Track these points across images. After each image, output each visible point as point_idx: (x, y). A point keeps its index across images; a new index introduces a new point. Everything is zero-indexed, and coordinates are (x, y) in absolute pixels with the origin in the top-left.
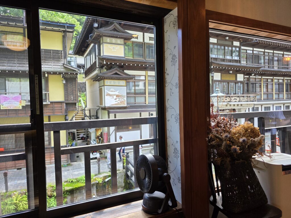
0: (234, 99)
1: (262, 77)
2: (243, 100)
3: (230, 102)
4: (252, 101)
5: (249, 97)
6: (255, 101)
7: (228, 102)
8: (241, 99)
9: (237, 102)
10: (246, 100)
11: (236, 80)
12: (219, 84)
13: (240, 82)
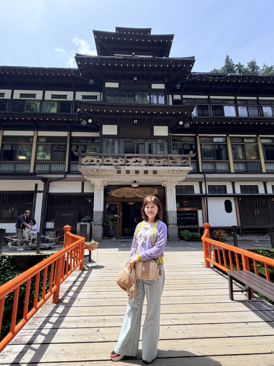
4: (179, 166)
5: (171, 159)
6: (188, 166)
7: (121, 165)
8: (152, 161)
9: (141, 166)
10: (164, 163)
11: (151, 135)
12: (113, 142)
13: (160, 139)
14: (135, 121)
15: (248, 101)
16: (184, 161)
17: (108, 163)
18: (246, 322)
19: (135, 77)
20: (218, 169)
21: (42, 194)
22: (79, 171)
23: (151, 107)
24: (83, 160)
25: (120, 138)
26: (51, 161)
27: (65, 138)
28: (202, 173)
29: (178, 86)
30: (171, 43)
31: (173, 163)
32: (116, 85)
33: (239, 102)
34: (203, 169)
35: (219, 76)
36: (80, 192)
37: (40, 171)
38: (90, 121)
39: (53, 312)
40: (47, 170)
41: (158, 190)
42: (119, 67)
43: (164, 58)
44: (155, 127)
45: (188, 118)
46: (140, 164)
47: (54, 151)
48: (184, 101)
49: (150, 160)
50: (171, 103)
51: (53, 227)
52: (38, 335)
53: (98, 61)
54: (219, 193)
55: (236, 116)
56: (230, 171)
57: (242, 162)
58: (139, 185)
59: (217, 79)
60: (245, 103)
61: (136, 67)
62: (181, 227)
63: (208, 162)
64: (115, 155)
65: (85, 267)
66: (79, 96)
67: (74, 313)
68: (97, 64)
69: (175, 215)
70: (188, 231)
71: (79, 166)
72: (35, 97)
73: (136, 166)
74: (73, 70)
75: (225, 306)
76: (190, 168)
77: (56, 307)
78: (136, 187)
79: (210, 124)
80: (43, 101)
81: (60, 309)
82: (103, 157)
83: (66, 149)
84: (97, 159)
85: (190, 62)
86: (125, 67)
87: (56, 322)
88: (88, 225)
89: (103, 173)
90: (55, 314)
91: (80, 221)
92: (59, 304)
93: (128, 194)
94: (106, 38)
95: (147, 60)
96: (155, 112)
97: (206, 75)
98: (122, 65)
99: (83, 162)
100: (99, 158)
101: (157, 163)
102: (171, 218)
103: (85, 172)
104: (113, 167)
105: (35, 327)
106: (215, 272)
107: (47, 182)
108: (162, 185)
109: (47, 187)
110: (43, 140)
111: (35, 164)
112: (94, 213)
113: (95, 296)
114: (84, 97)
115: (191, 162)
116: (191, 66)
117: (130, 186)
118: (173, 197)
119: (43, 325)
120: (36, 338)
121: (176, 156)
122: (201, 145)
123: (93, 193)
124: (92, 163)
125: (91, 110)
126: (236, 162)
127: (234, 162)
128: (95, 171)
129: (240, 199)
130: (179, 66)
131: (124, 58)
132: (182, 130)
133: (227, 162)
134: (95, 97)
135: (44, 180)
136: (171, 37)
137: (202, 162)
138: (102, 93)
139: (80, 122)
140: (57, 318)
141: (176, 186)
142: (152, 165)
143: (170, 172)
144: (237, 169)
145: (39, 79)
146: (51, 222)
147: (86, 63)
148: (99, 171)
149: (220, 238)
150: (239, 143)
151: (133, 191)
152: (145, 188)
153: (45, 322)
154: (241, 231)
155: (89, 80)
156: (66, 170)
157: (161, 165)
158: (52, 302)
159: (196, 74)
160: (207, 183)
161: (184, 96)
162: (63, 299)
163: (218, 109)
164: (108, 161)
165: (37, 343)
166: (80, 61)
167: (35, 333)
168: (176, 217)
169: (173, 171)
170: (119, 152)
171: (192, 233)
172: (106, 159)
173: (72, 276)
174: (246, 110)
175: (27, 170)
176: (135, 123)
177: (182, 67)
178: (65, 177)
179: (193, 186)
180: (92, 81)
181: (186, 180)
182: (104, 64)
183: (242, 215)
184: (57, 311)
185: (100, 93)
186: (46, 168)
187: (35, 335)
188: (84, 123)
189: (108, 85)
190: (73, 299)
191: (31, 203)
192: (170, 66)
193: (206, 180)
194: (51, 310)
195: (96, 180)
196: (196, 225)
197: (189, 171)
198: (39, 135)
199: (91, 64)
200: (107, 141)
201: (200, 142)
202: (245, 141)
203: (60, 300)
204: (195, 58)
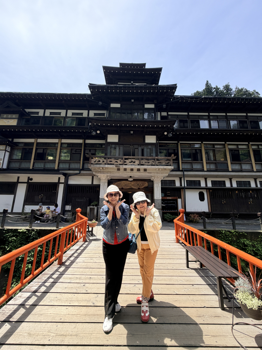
0: (130, 162)
1: (202, 143)
2: (147, 164)
3: (122, 164)
4: (163, 165)
5: (158, 160)
6: (170, 165)
7: (120, 164)
8: (143, 162)
9: (135, 165)
10: (152, 163)
11: (143, 142)
12: (115, 147)
13: (150, 145)
14: (132, 132)
15: (218, 116)
16: (168, 162)
17: (111, 163)
18: (193, 285)
19: (133, 99)
20: (194, 168)
21: (63, 185)
22: (89, 168)
23: (144, 121)
24: (93, 161)
25: (120, 145)
26: (70, 161)
27: (80, 144)
28: (182, 171)
29: (164, 106)
30: (160, 74)
31: (159, 164)
32: (118, 105)
33: (211, 117)
34: (183, 168)
35: (196, 98)
36: (91, 183)
37: (62, 168)
38: (98, 132)
39: (57, 271)
40: (67, 167)
41: (148, 183)
42: (120, 92)
43: (153, 85)
44: (146, 136)
45: (171, 129)
46: (134, 164)
47: (73, 153)
48: (169, 117)
49: (142, 161)
50: (159, 119)
51: (70, 209)
52: (42, 286)
53: (105, 88)
54: (194, 186)
55: (209, 128)
56: (204, 170)
57: (213, 163)
58: (134, 179)
59: (194, 100)
60: (216, 118)
61: (133, 92)
62: (165, 211)
63: (187, 162)
64: (116, 157)
65: (87, 239)
66: (92, 113)
67: (71, 272)
68: (105, 91)
69: (160, 202)
70: (169, 215)
71: (89, 165)
72: (60, 115)
73: (131, 165)
74: (87, 95)
75: (181, 272)
76: (172, 167)
77: (60, 267)
78: (132, 181)
79: (188, 134)
80: (66, 117)
81: (62, 269)
82: (107, 158)
83: (81, 152)
84: (103, 160)
85: (173, 88)
86: (124, 92)
87: (56, 278)
88: (96, 208)
89: (107, 170)
90: (57, 272)
91: (89, 205)
92: (61, 266)
93: (125, 186)
94: (112, 71)
95: (141, 87)
96: (146, 126)
97: (185, 98)
98: (122, 91)
99: (93, 162)
100: (105, 159)
101: (147, 163)
102: (157, 205)
103: (93, 170)
104: (114, 166)
105: (41, 281)
106: (182, 247)
107: (67, 176)
108: (151, 179)
109: (67, 180)
110: (66, 146)
111: (59, 163)
112: (100, 200)
113: (88, 260)
114: (95, 114)
115: (173, 162)
116: (174, 91)
117: (127, 180)
118: (159, 189)
119: (47, 280)
120: (40, 288)
121: (161, 158)
122: (181, 150)
123: (100, 185)
124: (99, 163)
125: (99, 124)
126: (208, 163)
127: (207, 163)
128: (101, 168)
129: (211, 191)
130: (165, 91)
131: (124, 86)
132: (166, 138)
133: (201, 163)
134: (104, 114)
135: (65, 175)
136: (160, 70)
137: (182, 163)
138: (108, 111)
139: (91, 132)
140: (58, 275)
141: (162, 181)
142: (143, 165)
143: (157, 170)
144: (209, 168)
145: (63, 102)
146: (69, 205)
147: (96, 90)
148: (104, 169)
149: (195, 220)
150: (211, 148)
151: (129, 183)
152: (138, 182)
153: (49, 278)
154: (211, 215)
155: (99, 102)
156: (81, 168)
157: (150, 165)
158: (57, 264)
159: (178, 97)
160: (185, 178)
161: (169, 113)
162: (65, 262)
163: (196, 123)
164: (110, 161)
165: (40, 292)
166: (92, 89)
167: (41, 285)
168: (161, 203)
169: (159, 169)
170: (119, 155)
171: (173, 216)
172: (109, 160)
173: (77, 246)
174: (217, 123)
175: (53, 167)
176: (132, 134)
177: (167, 92)
178: (80, 173)
179: (175, 180)
180: (100, 103)
181: (169, 176)
182: (109, 91)
183: (212, 203)
184: (59, 271)
185: (106, 111)
186: (66, 166)
187: (40, 287)
188: (94, 133)
189: (113, 105)
190: (73, 262)
191: (55, 191)
192: (158, 91)
193: (185, 176)
194: (55, 269)
195: (102, 175)
196: (176, 210)
197: (171, 169)
198: (62, 142)
199: (100, 90)
200: (111, 147)
201: (181, 147)
202: (216, 146)
203: (63, 262)
204: (177, 85)
